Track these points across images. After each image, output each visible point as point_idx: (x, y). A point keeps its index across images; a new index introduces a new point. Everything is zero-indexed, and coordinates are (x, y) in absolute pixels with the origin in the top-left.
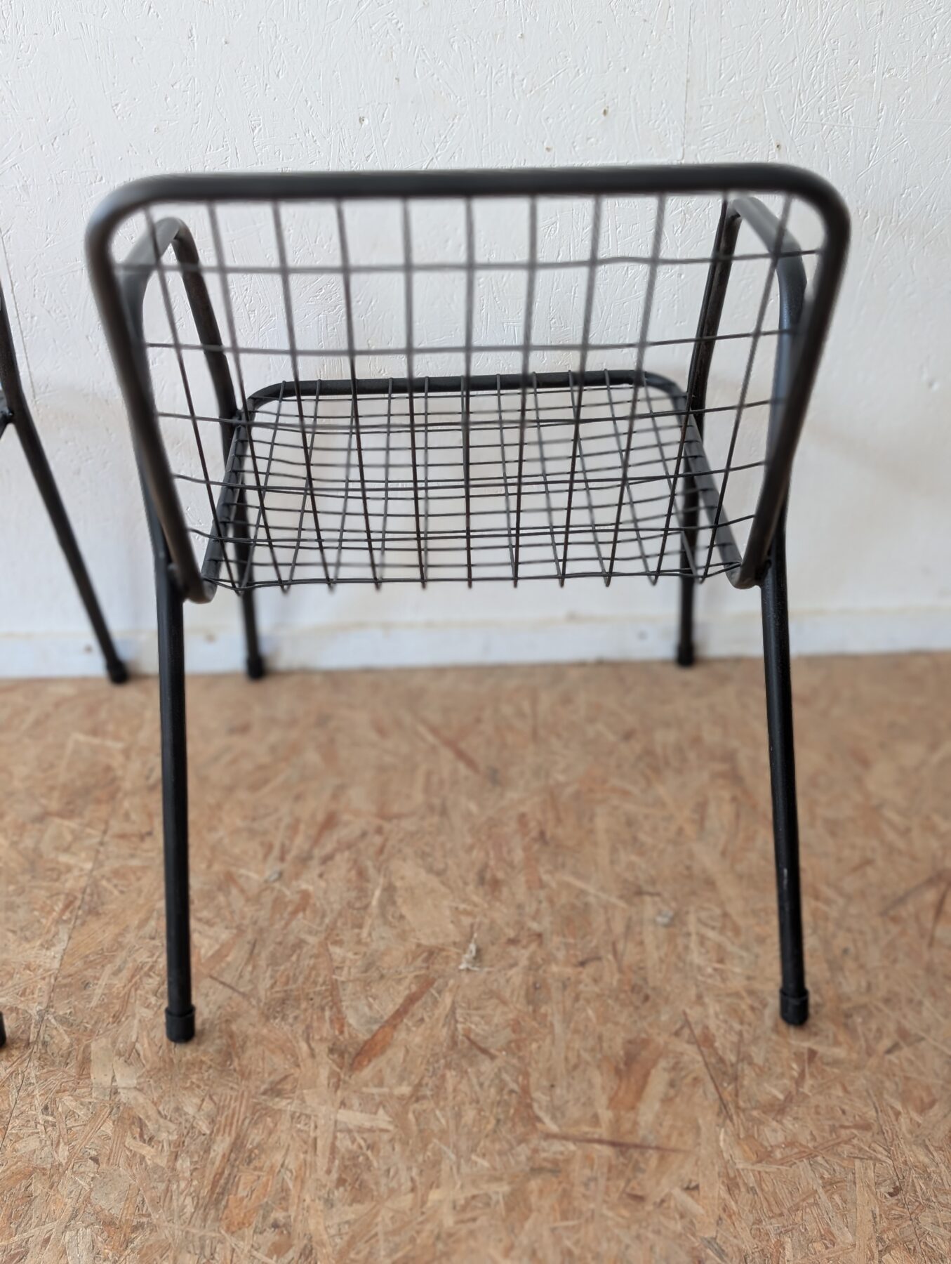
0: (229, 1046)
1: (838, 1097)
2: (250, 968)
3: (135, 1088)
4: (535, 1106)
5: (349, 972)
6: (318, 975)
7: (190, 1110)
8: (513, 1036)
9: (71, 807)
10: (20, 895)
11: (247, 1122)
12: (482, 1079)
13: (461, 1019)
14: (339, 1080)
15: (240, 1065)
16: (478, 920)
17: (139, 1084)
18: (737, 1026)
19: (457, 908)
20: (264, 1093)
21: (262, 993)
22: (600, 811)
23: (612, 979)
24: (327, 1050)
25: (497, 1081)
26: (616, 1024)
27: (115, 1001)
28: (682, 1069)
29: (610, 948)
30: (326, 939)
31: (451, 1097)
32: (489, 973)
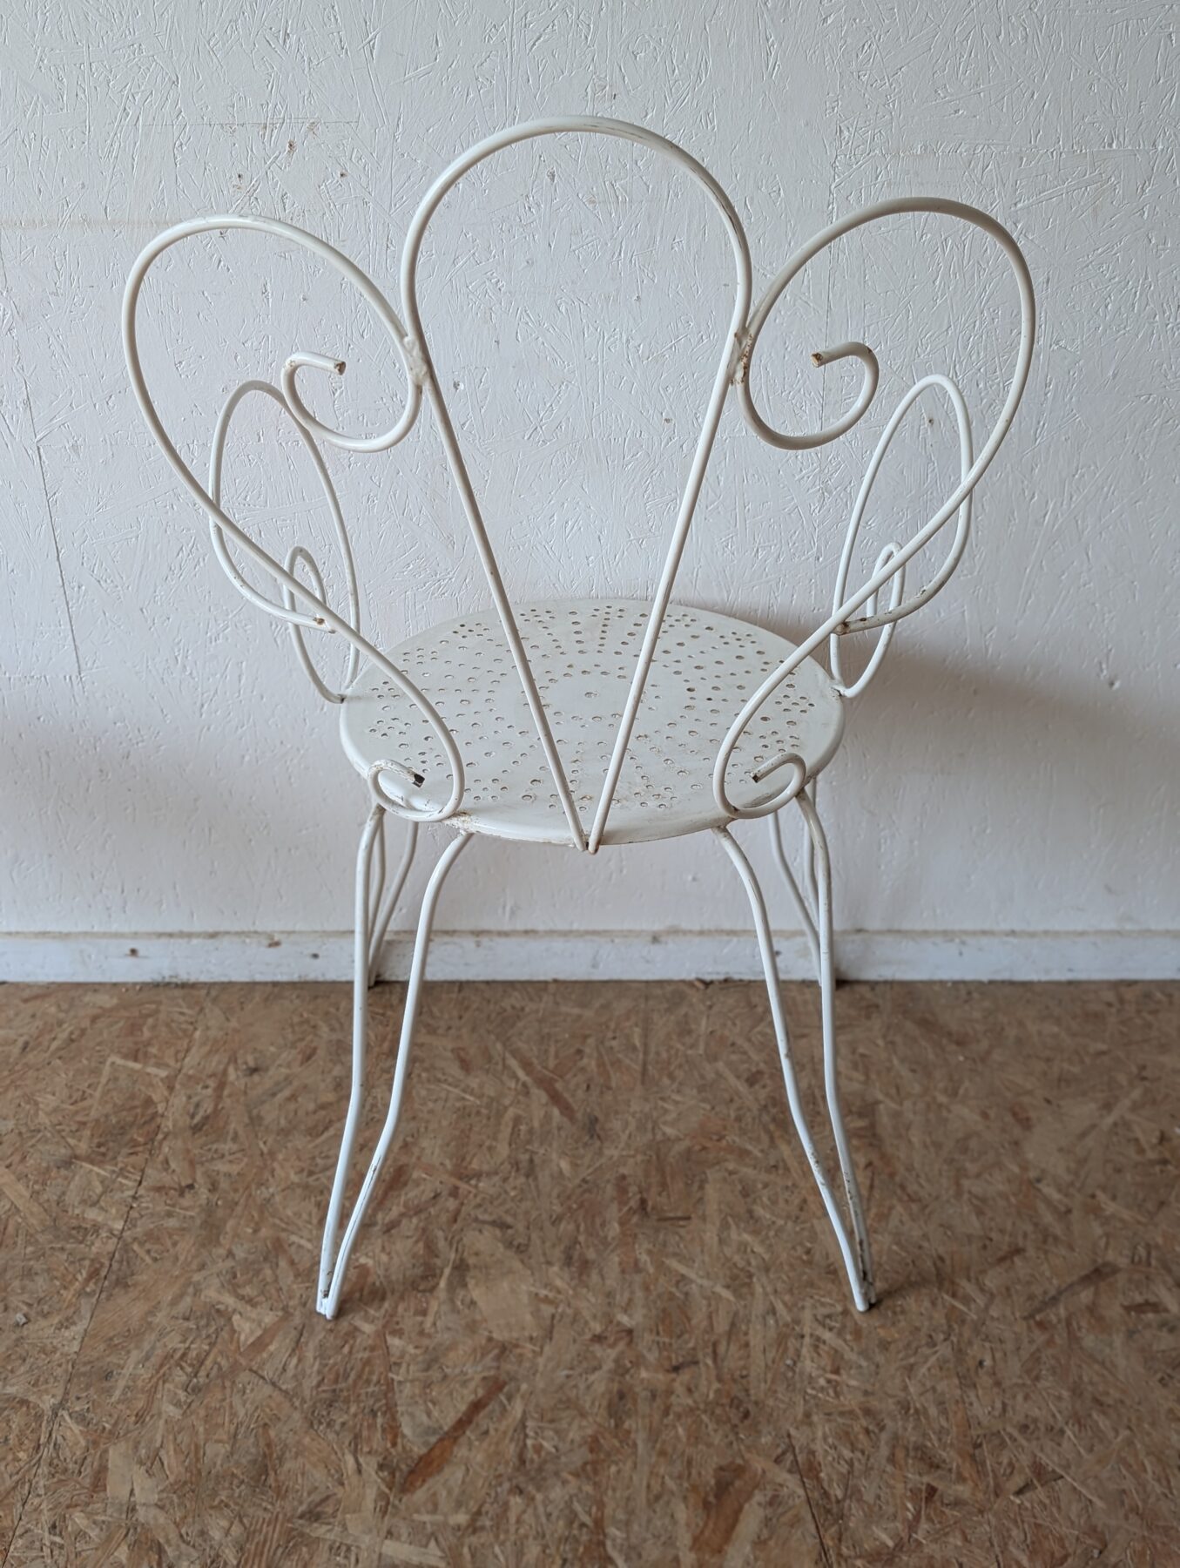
0: (265, 1456)
1: (956, 1547)
2: (294, 1361)
3: (156, 1505)
4: (609, 1543)
5: (408, 1371)
6: (371, 1373)
7: (216, 1535)
8: (590, 1457)
9: (103, 1149)
10: (38, 1259)
11: (280, 1551)
12: (549, 1509)
13: (531, 1434)
14: (388, 1503)
15: (276, 1480)
16: (560, 1310)
17: (160, 1500)
18: (847, 1454)
19: (537, 1294)
20: (301, 1517)
21: (307, 1393)
22: (713, 1175)
23: (709, 1388)
24: (376, 1466)
25: (567, 1512)
26: (709, 1445)
27: (140, 1396)
28: (780, 1504)
29: (709, 1350)
30: (384, 1327)
31: (512, 1529)
32: (568, 1377)
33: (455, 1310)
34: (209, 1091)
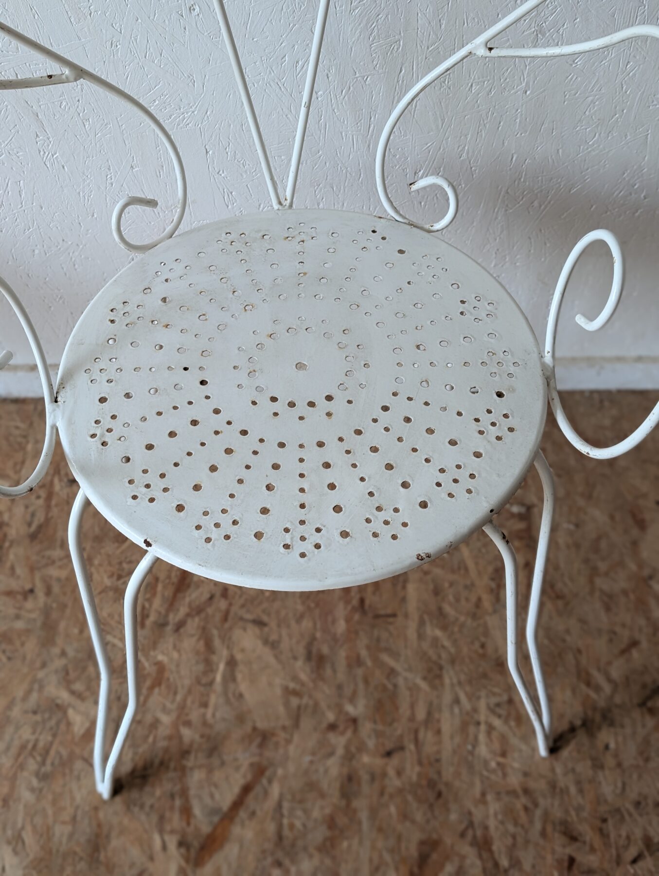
0: (96, 835)
5: (196, 758)
8: (329, 834)
13: (286, 814)
15: (106, 857)
16: (304, 701)
18: (511, 828)
19: (287, 687)
23: (413, 772)
24: (176, 843)
29: (412, 737)
30: (178, 717)
33: (228, 702)
34: (41, 502)
